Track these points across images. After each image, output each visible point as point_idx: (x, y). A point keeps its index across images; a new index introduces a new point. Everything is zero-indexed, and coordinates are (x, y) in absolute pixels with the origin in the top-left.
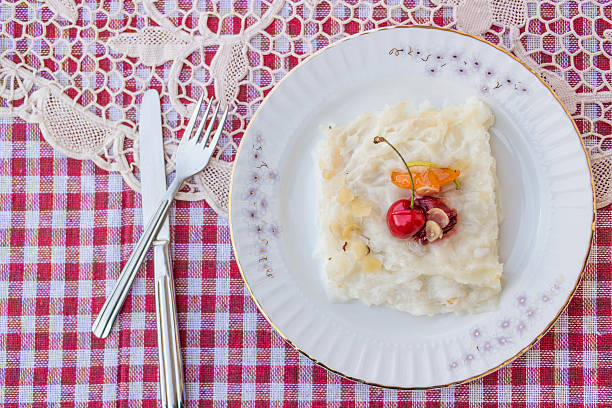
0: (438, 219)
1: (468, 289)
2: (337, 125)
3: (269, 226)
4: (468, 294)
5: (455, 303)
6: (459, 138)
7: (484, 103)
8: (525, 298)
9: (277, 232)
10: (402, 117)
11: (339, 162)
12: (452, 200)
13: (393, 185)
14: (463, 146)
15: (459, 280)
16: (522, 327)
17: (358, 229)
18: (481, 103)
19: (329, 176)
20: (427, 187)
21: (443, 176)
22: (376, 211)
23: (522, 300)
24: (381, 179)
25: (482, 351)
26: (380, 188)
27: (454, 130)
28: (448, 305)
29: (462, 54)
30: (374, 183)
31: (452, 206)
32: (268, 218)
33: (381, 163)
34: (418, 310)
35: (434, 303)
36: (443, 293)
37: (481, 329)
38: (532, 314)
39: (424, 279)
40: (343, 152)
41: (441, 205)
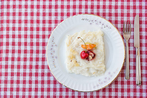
0: (91, 55)
1: (98, 71)
2: (70, 35)
3: (55, 56)
4: (98, 72)
5: (95, 74)
6: (96, 38)
7: (102, 31)
8: (110, 73)
9: (57, 58)
10: (84, 33)
11: (70, 43)
12: (94, 51)
13: (82, 48)
14: (97, 39)
15: (96, 69)
16: (109, 79)
17: (74, 57)
18: (101, 31)
19: (68, 46)
20: (89, 48)
21: (92, 46)
22: (78, 53)
23: (109, 73)
24: (79, 47)
25: (101, 84)
26: (79, 49)
27: (95, 36)
28: (93, 74)
29: (97, 20)
30: (78, 47)
31: (94, 52)
32: (55, 55)
33: (79, 43)
34: (87, 75)
35: (90, 74)
36: (92, 71)
37: (101, 79)
38: (111, 76)
39: (88, 68)
40: (71, 41)
41: (92, 52)
